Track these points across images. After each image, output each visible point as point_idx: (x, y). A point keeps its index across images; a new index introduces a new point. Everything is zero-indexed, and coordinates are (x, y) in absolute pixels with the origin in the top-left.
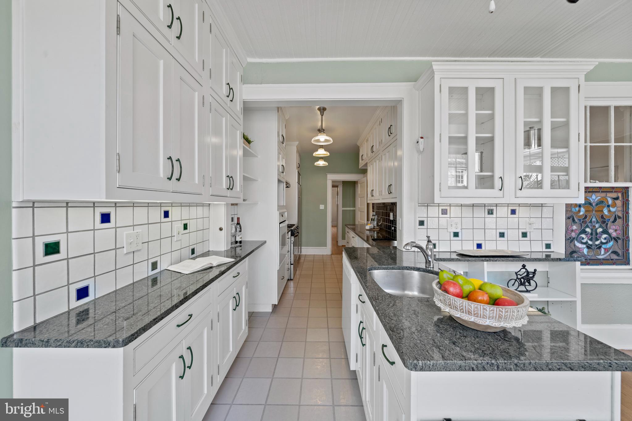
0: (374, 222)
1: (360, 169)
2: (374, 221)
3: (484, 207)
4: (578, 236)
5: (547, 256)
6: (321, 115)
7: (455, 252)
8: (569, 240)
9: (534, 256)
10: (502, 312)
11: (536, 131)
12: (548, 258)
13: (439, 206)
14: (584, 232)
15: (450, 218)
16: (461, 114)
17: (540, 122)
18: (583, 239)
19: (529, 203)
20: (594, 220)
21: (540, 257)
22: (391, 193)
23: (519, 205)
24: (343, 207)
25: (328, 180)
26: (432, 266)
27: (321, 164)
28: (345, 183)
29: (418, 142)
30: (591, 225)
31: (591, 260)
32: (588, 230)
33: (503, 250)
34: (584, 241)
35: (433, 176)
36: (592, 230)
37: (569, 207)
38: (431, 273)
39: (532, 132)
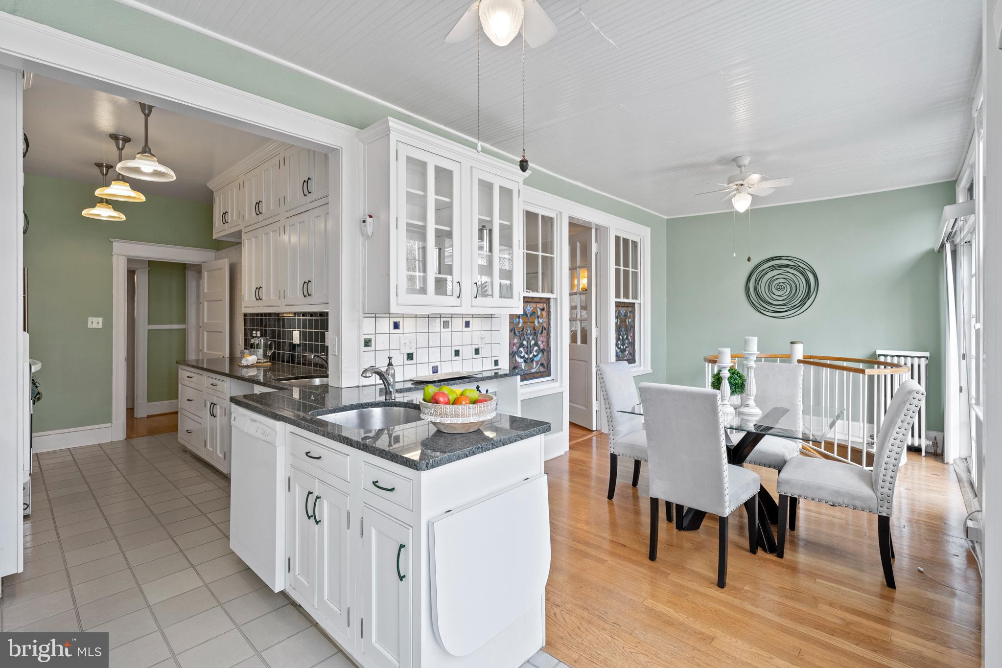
0: (259, 350)
1: (215, 240)
2: (257, 348)
3: (439, 318)
4: (518, 349)
5: (495, 373)
6: (145, 114)
7: (411, 380)
8: (512, 355)
9: (485, 374)
10: (481, 407)
11: (488, 231)
12: (496, 376)
13: (376, 317)
14: (522, 345)
15: (403, 333)
16: (419, 195)
17: (491, 222)
18: (522, 352)
19: (481, 314)
20: (529, 332)
21: (490, 375)
22: (309, 295)
23: (473, 316)
24: (149, 324)
25: (115, 257)
26: (393, 398)
27: (102, 215)
28: (155, 266)
29: (364, 222)
30: (527, 338)
31: (528, 374)
32: (525, 343)
33: (458, 372)
34: (522, 355)
35: (388, 275)
36: (527, 342)
37: (512, 317)
38: (393, 406)
39: (485, 231)
